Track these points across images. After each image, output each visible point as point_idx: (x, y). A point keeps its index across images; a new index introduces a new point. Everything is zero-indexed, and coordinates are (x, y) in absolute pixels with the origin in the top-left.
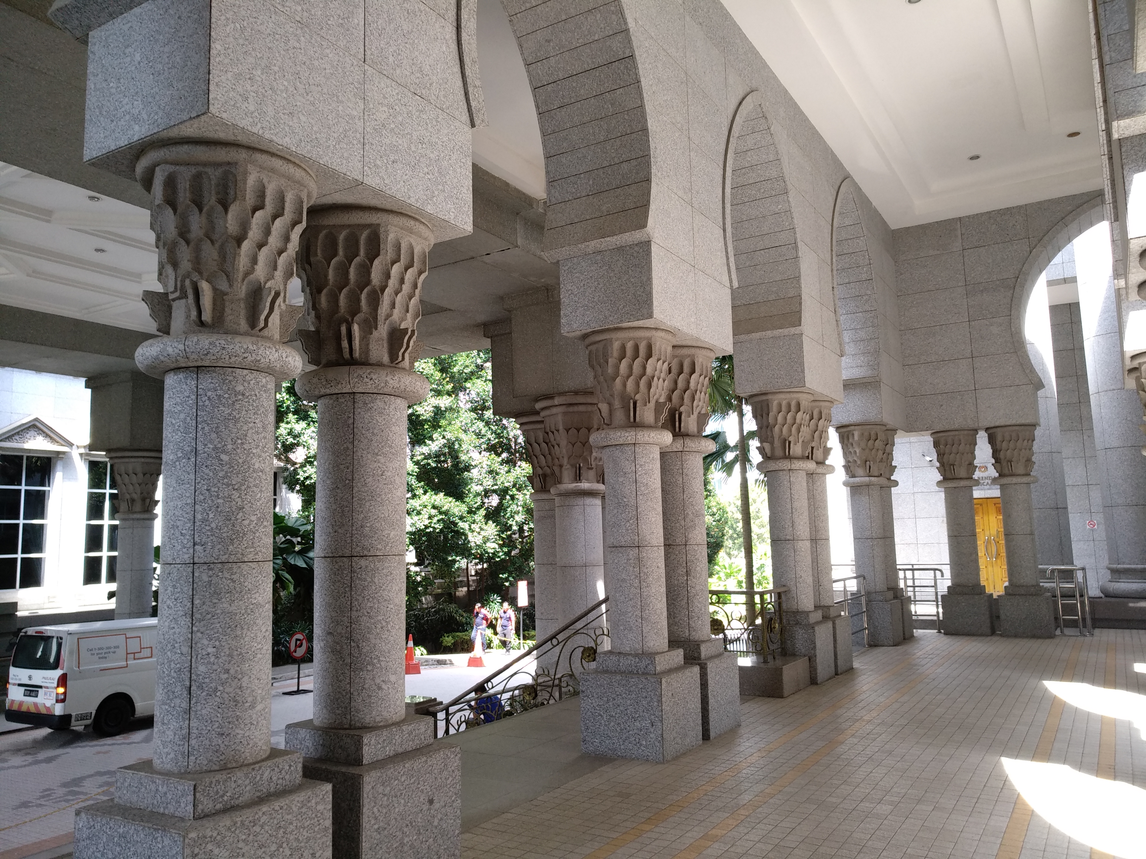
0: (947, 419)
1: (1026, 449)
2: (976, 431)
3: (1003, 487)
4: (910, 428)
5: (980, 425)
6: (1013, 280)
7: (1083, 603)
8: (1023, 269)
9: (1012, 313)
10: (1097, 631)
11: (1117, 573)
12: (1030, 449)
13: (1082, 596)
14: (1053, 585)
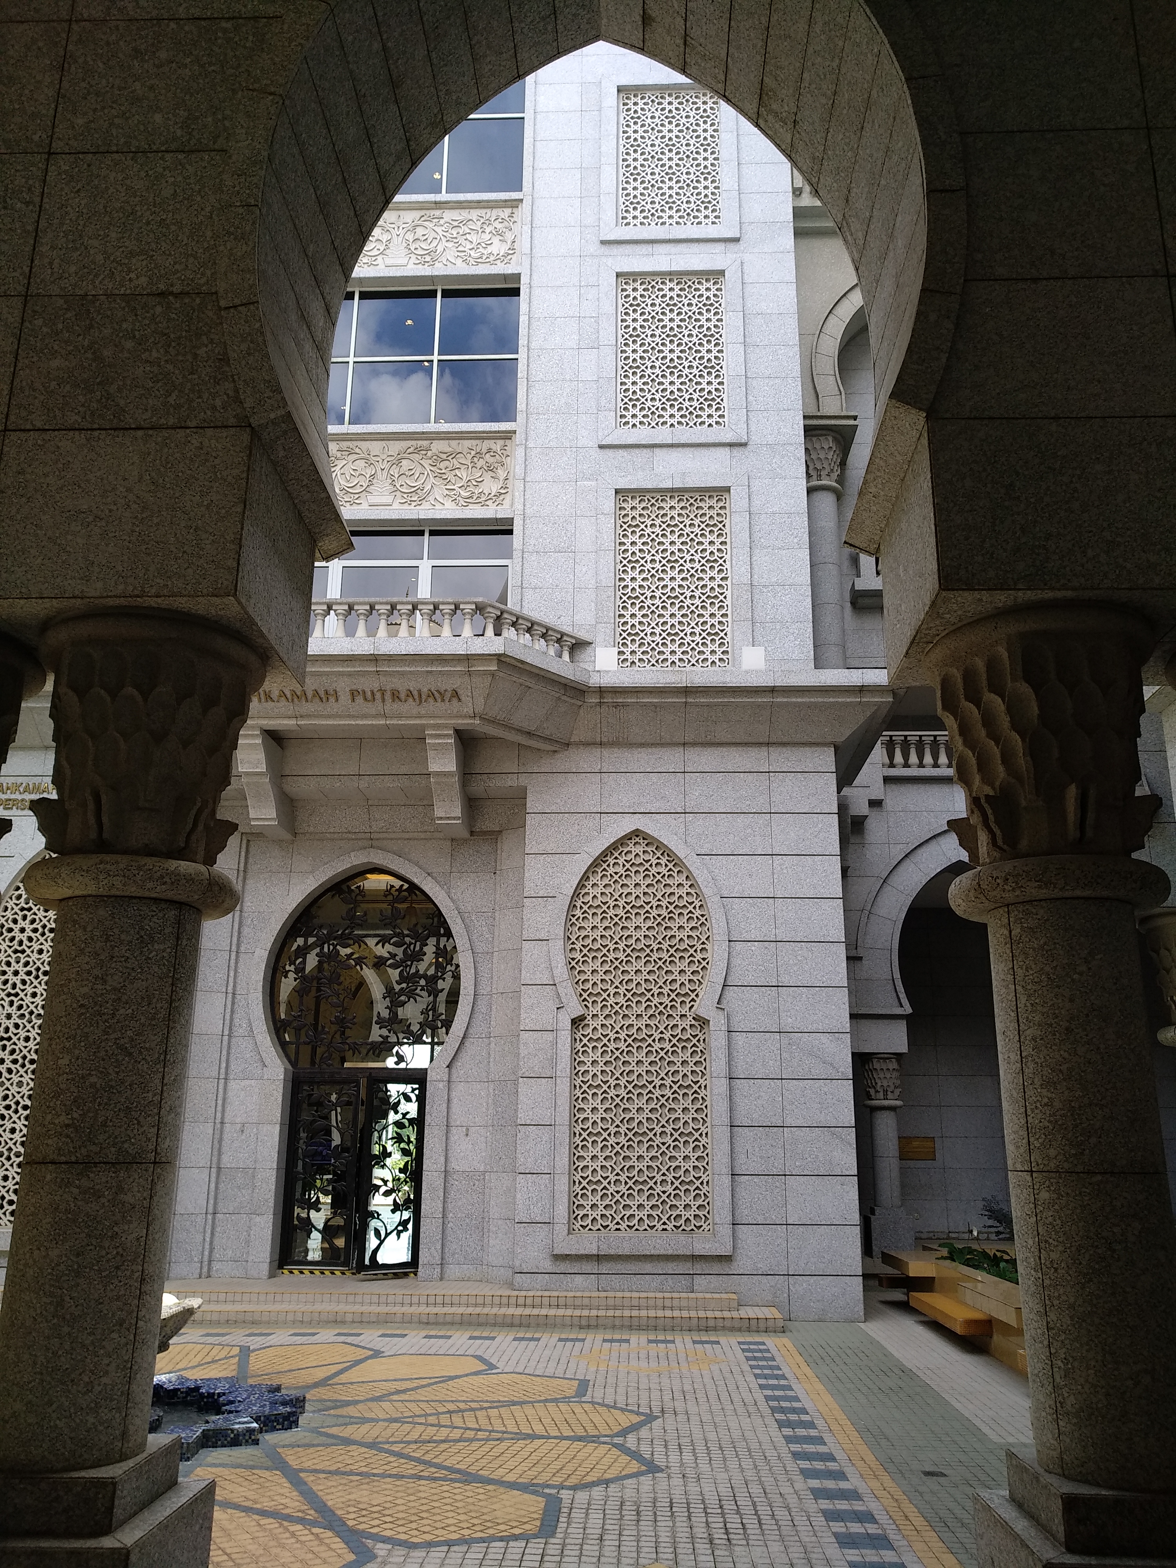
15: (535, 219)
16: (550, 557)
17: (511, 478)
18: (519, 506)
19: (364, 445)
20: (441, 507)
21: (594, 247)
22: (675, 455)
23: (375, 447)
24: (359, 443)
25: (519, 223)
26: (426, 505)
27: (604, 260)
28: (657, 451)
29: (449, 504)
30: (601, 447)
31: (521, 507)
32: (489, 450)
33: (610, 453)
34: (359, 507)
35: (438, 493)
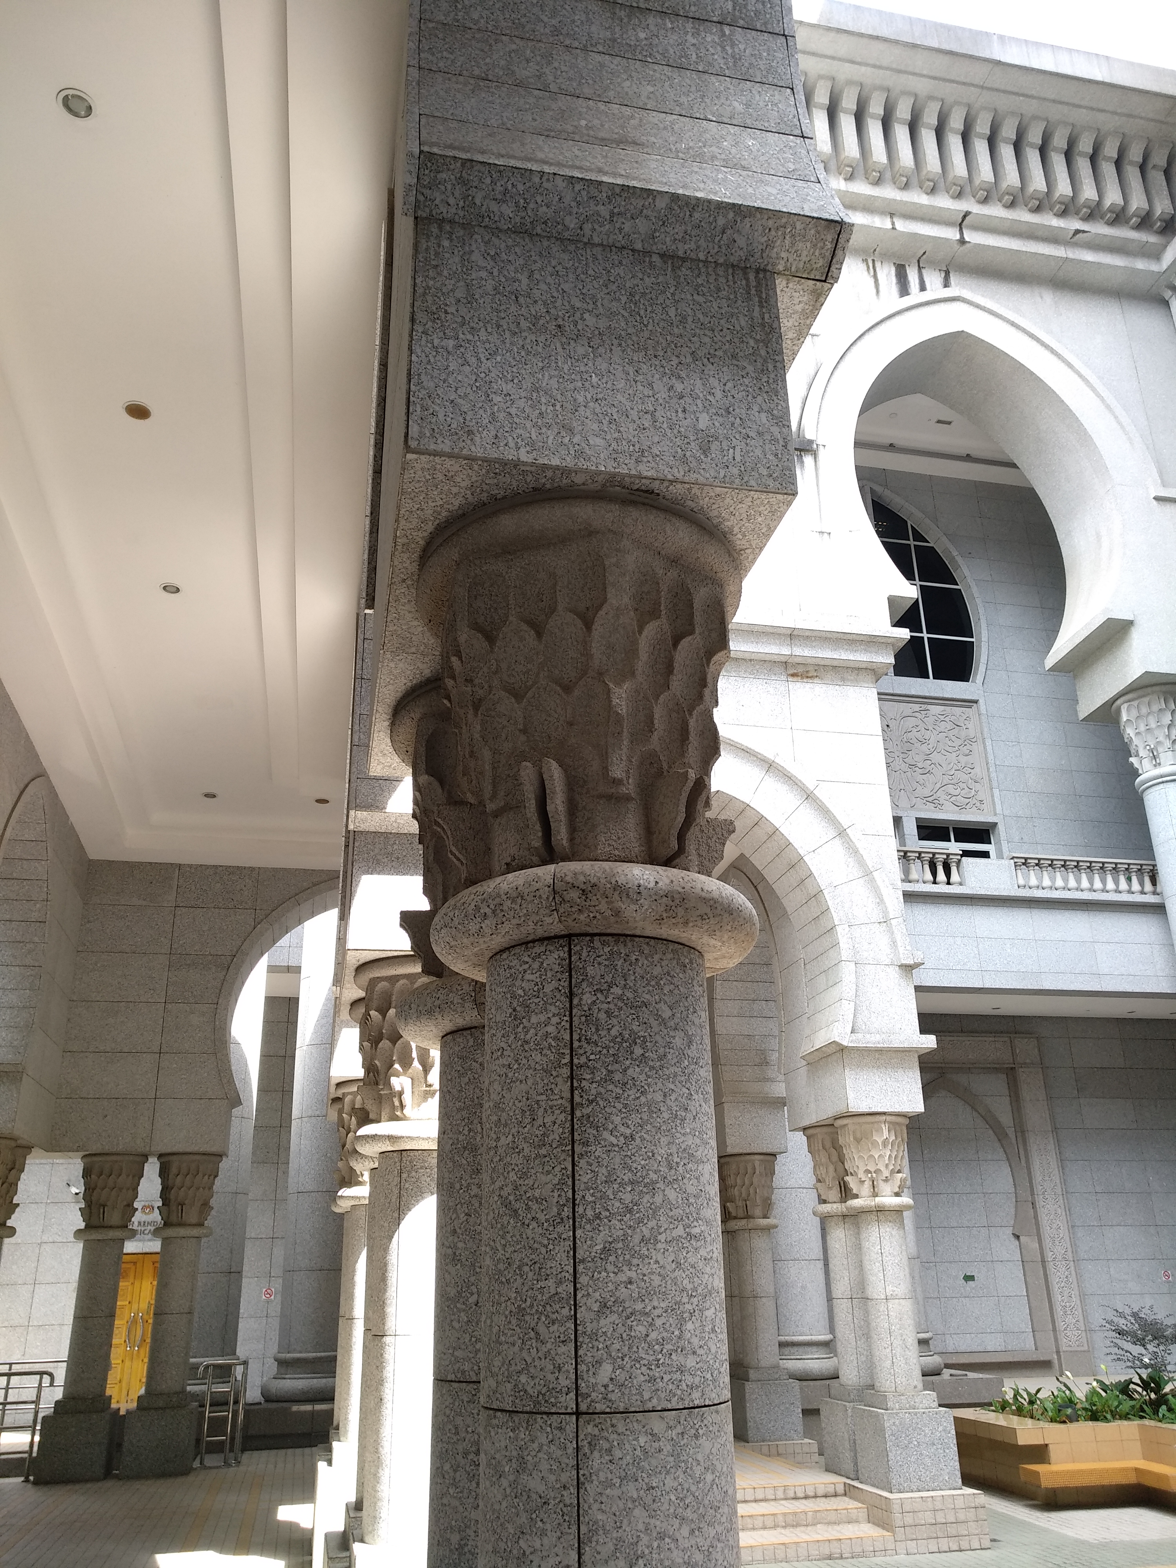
0: (109, 1136)
1: (204, 1188)
2: (145, 1157)
3: (166, 1242)
4: (54, 1146)
5: (153, 1149)
6: (229, 958)
7: (235, 1414)
8: (243, 947)
9: (220, 1001)
10: (246, 1457)
11: (285, 1365)
12: (211, 1188)
13: (236, 1402)
14: (204, 1388)
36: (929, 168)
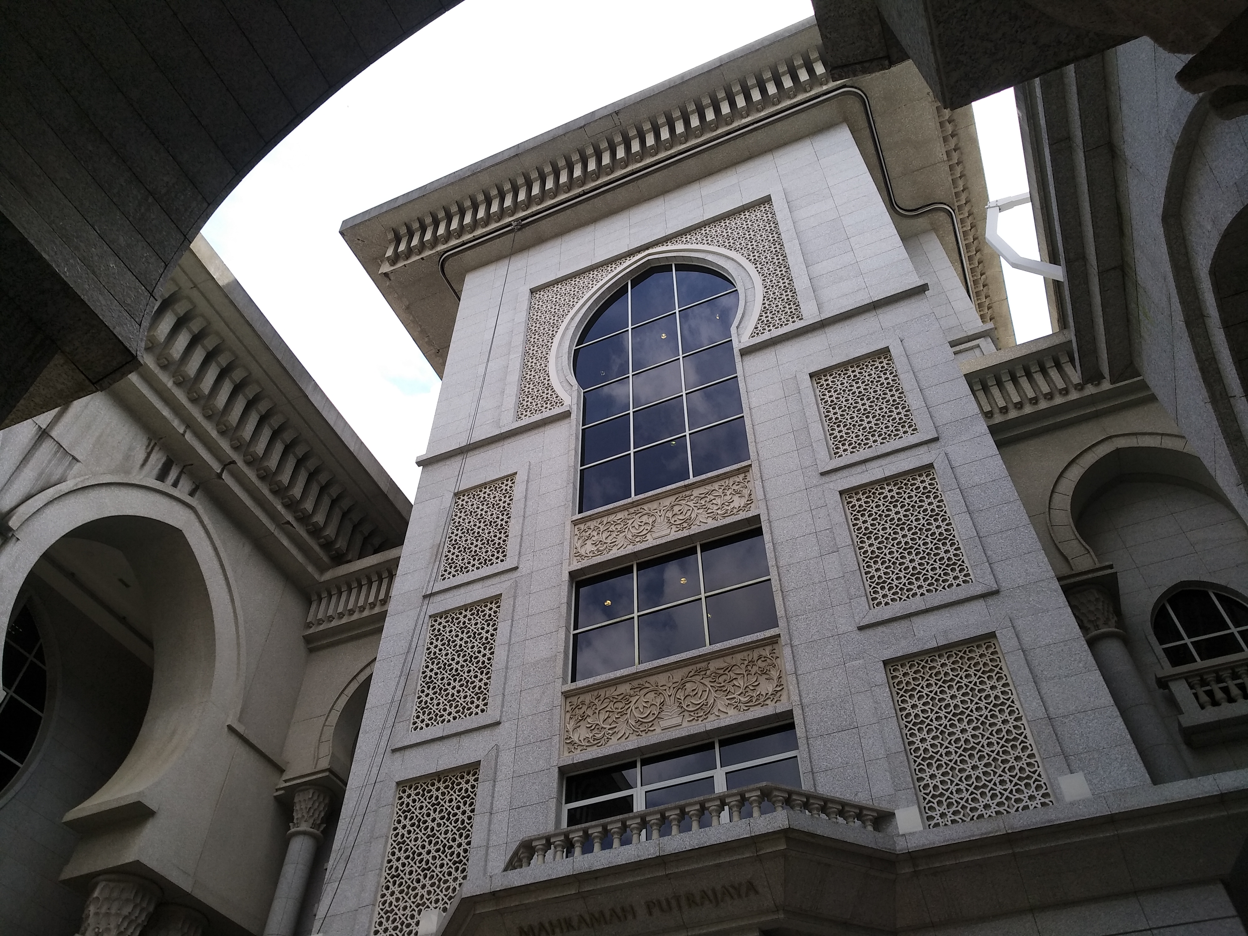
15: (763, 474)
16: (834, 737)
17: (784, 676)
18: (795, 698)
19: (652, 679)
20: (725, 715)
21: (816, 480)
22: (932, 619)
23: (662, 679)
24: (648, 679)
25: (752, 481)
26: (711, 718)
27: (826, 485)
28: (914, 619)
29: (732, 712)
30: (861, 628)
31: (797, 698)
32: (760, 657)
33: (870, 632)
34: (654, 733)
35: (721, 705)
36: (230, 418)
